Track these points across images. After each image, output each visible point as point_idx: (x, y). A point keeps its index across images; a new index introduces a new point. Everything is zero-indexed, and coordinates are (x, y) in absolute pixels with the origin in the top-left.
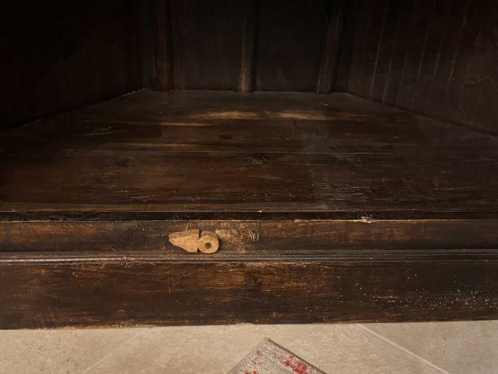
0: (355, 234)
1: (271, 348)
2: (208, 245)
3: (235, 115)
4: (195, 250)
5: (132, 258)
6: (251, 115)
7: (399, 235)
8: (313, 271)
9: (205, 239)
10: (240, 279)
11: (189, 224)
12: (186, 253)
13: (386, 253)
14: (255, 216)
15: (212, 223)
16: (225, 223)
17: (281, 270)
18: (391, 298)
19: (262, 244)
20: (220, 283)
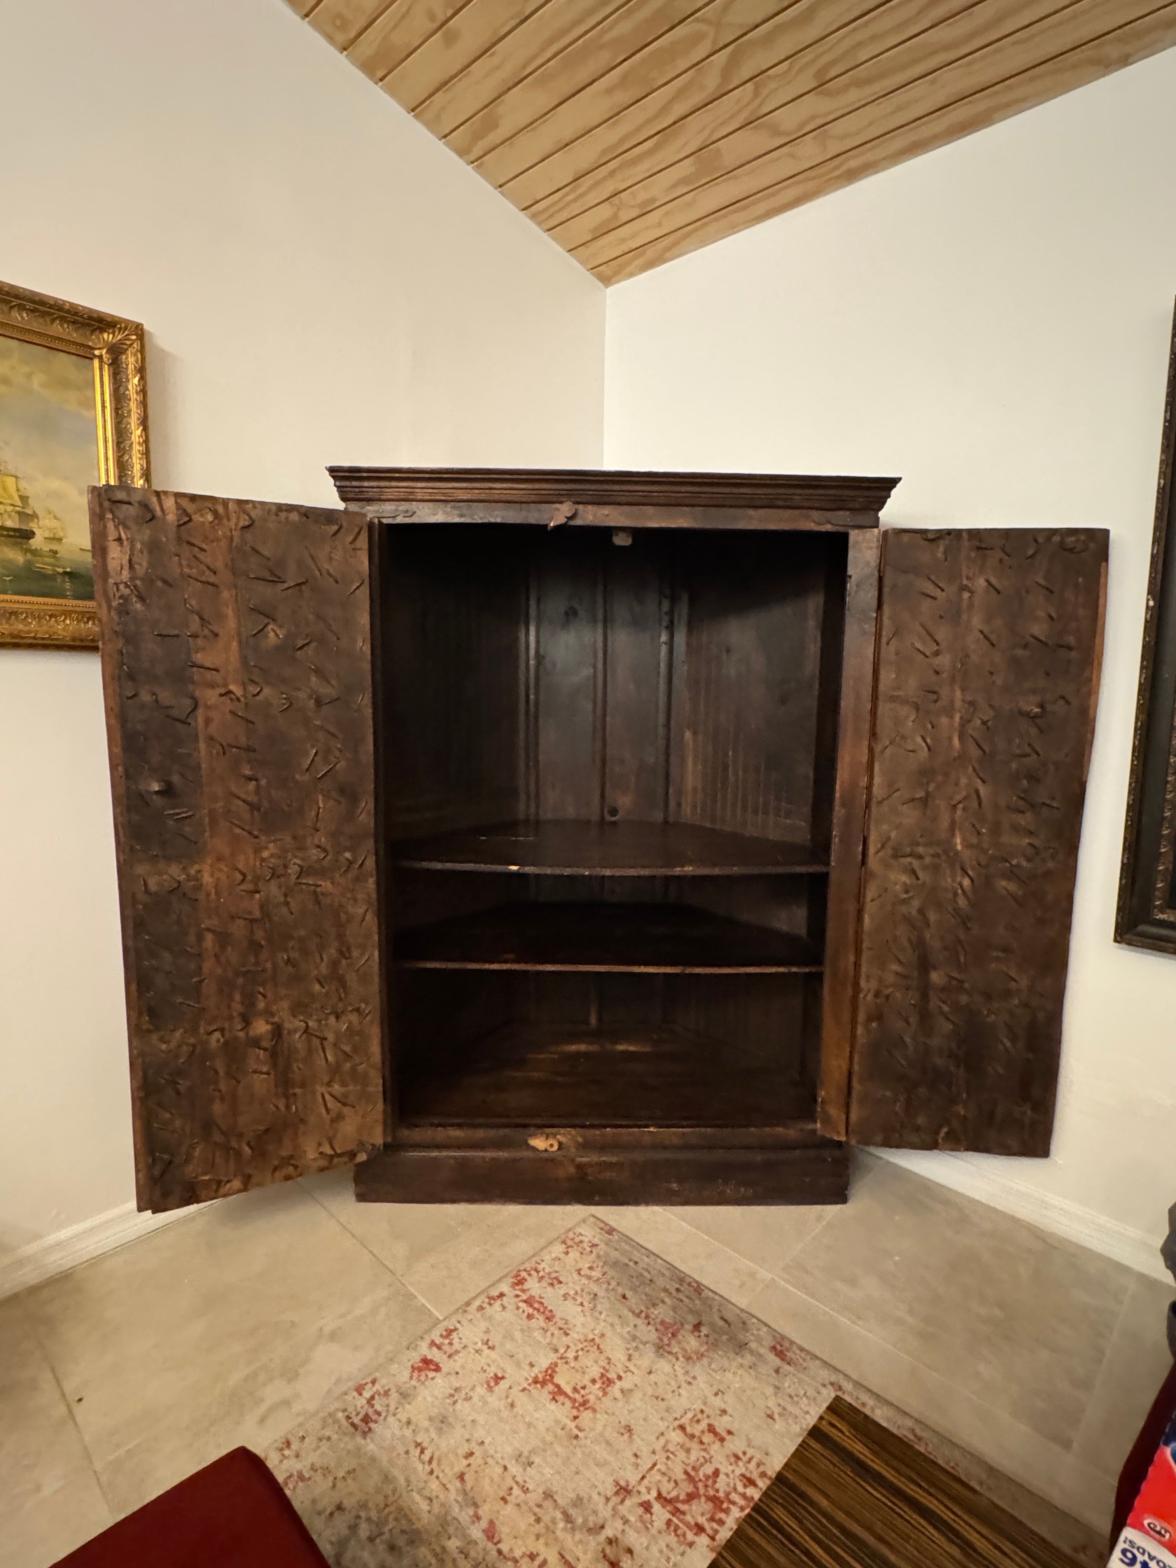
0: (647, 1139)
1: (592, 1219)
2: (552, 1146)
3: (583, 1047)
4: (543, 1149)
5: (503, 1154)
6: (594, 1048)
7: (676, 1141)
8: (618, 1166)
9: (551, 1141)
10: (572, 1170)
11: (540, 1131)
12: (538, 1150)
13: (668, 1155)
14: (583, 1127)
15: (554, 1130)
16: (562, 1131)
17: (599, 1164)
18: (675, 1186)
19: (586, 1146)
20: (561, 1173)
